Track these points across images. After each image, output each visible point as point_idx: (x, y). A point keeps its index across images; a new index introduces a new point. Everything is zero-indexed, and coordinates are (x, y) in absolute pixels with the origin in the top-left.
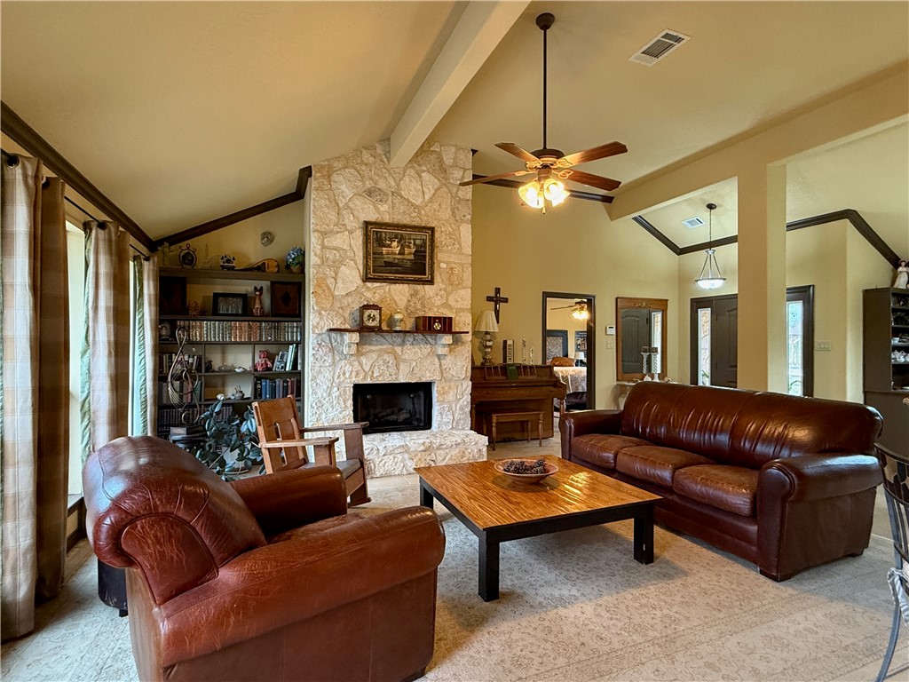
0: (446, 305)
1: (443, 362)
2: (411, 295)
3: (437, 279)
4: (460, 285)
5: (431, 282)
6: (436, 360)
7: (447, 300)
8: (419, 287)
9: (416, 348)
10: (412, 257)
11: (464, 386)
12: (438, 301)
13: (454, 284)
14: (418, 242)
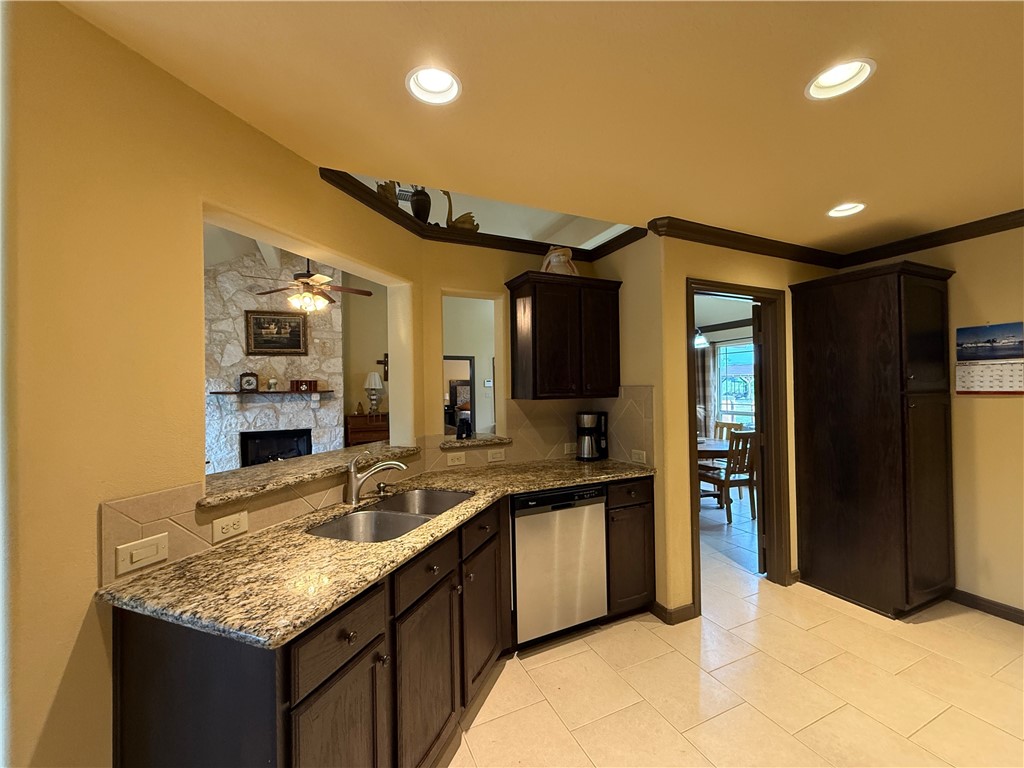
0: (320, 371)
1: (318, 414)
2: (289, 364)
3: (311, 350)
4: (332, 355)
5: (306, 354)
6: (311, 412)
7: (320, 366)
8: (296, 358)
9: (294, 404)
10: (288, 336)
11: (337, 431)
12: (312, 368)
13: (326, 355)
14: (292, 324)
